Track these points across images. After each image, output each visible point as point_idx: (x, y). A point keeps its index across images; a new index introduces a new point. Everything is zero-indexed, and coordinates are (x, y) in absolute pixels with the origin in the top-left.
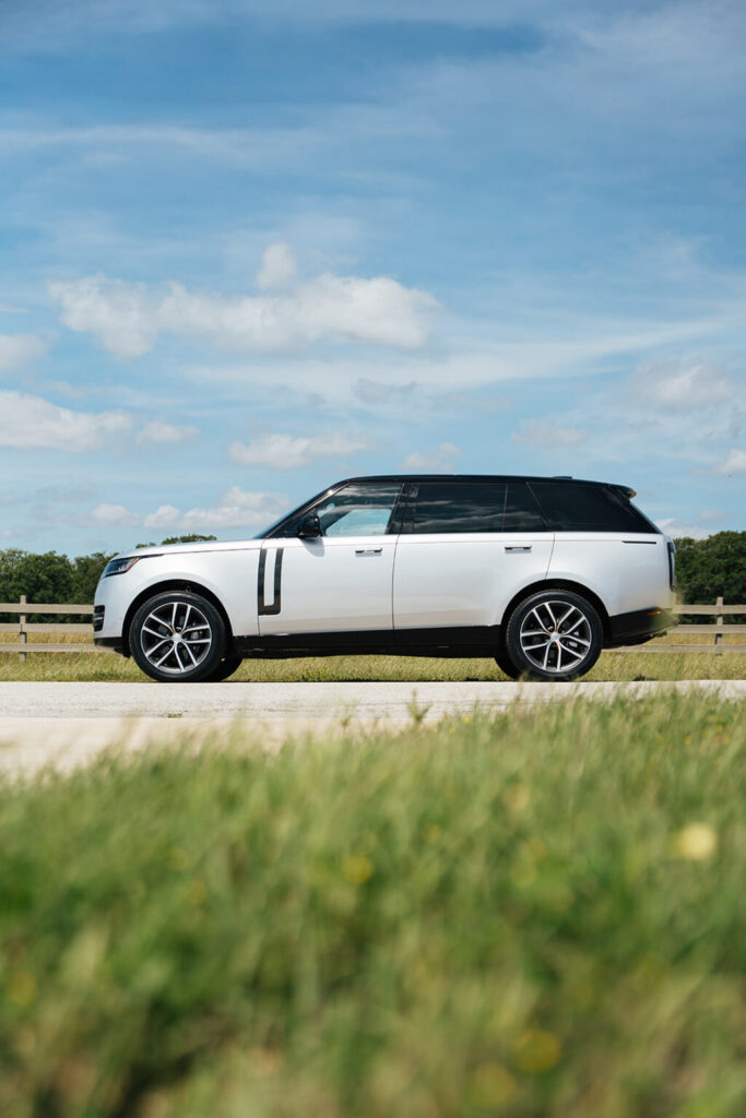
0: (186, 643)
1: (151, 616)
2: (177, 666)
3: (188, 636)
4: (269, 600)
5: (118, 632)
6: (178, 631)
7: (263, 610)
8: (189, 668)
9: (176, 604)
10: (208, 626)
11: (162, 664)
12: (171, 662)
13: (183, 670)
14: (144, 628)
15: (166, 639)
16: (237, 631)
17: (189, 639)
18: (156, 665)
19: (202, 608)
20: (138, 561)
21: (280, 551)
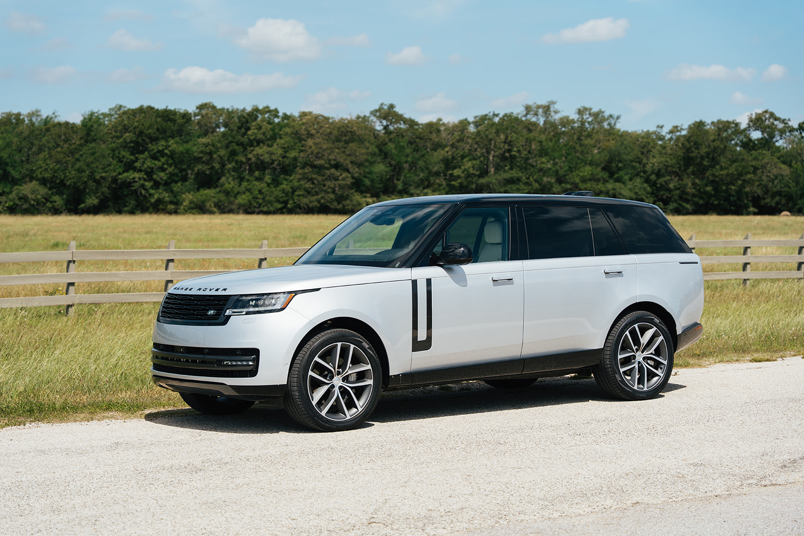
0: (347, 386)
1: (317, 358)
2: (343, 412)
4: (422, 336)
7: (417, 345)
8: (354, 412)
9: (339, 345)
10: (369, 367)
11: (329, 412)
14: (310, 373)
18: (323, 414)
20: (294, 296)
21: (429, 282)
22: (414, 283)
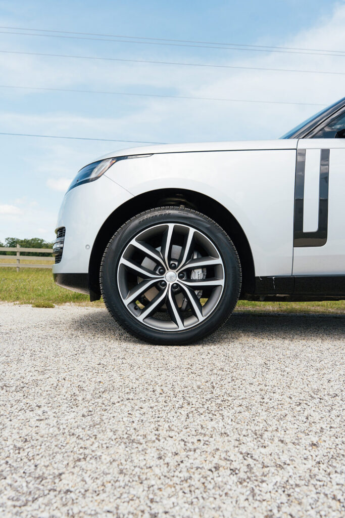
0: (184, 284)
1: (134, 242)
2: (172, 319)
3: (187, 274)
4: (311, 224)
5: (83, 267)
6: (173, 268)
7: (301, 238)
8: (191, 323)
9: (171, 226)
10: (219, 261)
11: (150, 316)
12: (164, 313)
13: (181, 326)
14: (123, 261)
15: (155, 279)
16: (262, 269)
17: (189, 279)
18: (141, 318)
19: (210, 233)
20: (114, 163)
21: (325, 154)
22: (301, 154)
